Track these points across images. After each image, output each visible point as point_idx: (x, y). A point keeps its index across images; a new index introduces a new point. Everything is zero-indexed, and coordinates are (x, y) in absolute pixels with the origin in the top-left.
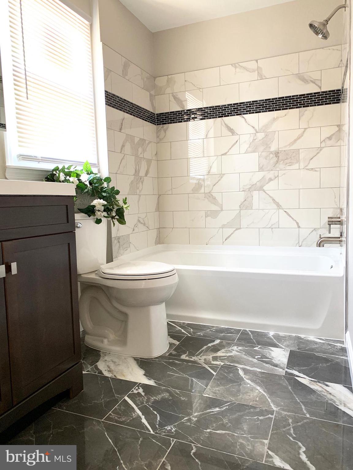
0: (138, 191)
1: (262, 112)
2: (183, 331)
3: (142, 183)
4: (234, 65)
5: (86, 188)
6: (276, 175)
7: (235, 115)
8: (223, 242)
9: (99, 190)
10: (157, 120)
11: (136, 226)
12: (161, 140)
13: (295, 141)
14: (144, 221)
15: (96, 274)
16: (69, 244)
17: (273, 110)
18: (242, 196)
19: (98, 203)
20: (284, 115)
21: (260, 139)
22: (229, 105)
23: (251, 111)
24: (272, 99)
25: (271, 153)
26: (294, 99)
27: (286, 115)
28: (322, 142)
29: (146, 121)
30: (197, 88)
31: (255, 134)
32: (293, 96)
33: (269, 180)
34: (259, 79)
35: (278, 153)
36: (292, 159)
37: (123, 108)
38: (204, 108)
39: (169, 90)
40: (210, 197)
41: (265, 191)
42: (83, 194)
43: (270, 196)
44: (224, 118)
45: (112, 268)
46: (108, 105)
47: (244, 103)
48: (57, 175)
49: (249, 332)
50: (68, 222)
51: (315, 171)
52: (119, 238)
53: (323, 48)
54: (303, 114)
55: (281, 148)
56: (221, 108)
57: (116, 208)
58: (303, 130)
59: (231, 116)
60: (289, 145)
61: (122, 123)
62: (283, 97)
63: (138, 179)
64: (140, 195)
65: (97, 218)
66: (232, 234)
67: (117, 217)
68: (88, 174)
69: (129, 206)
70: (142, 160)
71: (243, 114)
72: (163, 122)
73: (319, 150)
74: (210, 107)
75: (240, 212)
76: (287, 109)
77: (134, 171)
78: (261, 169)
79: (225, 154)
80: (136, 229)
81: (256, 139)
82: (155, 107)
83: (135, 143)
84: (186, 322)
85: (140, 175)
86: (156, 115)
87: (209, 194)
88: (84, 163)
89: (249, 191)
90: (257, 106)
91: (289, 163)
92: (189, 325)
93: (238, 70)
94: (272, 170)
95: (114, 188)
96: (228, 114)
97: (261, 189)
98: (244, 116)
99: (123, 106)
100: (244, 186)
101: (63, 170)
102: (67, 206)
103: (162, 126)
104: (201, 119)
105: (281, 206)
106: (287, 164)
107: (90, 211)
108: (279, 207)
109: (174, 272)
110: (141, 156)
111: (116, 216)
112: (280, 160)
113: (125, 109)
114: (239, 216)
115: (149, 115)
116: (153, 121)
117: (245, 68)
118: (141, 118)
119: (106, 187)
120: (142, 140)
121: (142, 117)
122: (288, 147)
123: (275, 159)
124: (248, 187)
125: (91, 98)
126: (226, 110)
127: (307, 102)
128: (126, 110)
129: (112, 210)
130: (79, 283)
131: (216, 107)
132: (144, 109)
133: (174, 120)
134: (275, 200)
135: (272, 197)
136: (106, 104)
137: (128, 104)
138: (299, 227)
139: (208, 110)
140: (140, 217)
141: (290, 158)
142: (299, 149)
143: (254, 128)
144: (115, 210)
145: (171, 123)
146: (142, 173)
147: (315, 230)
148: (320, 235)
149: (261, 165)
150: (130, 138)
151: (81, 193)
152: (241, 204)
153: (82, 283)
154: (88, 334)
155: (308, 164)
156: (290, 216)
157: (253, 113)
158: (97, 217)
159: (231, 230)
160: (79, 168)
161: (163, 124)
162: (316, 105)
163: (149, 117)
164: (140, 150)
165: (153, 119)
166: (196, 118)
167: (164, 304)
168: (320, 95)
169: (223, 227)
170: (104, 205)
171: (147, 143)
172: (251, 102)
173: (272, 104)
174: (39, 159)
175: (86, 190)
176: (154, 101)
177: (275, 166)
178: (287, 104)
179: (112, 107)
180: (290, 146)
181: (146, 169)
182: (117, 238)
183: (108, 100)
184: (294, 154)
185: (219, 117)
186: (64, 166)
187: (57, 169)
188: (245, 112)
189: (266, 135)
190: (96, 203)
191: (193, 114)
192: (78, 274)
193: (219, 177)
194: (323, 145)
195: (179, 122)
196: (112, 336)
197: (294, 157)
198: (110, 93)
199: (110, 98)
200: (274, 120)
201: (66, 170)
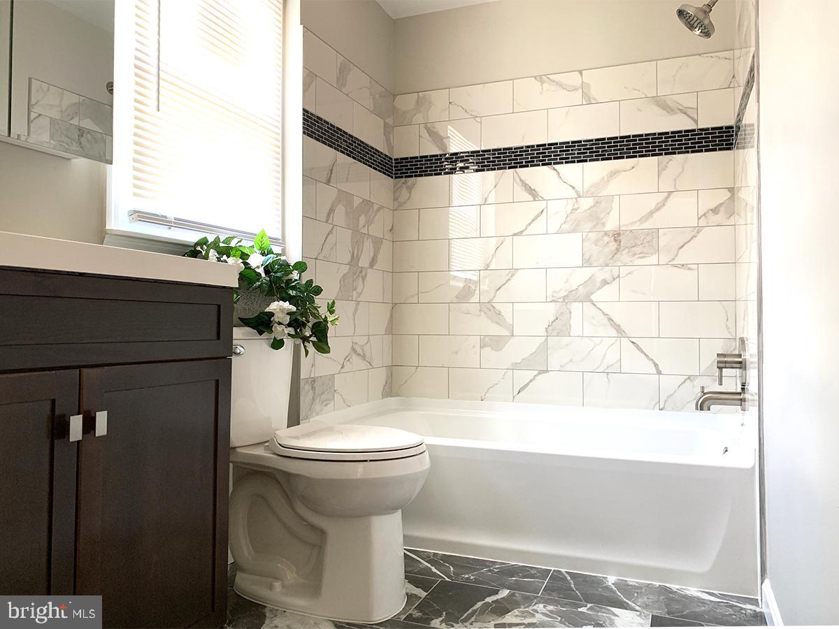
0: (355, 294)
1: (590, 160)
2: (434, 570)
3: (363, 279)
4: (540, 78)
5: (258, 280)
6: (615, 274)
7: (539, 165)
8: (514, 397)
9: (283, 285)
10: (395, 170)
11: (347, 359)
12: (400, 204)
13: (651, 213)
14: (363, 350)
15: (267, 448)
16: (217, 381)
17: (610, 159)
18: (550, 311)
19: (280, 308)
20: (629, 167)
21: (586, 209)
22: (528, 147)
23: (568, 158)
24: (608, 139)
25: (606, 234)
26: (649, 139)
27: (633, 167)
28: (702, 216)
29: (375, 169)
30: (471, 115)
31: (576, 199)
32: (646, 135)
33: (601, 283)
34: (584, 103)
35: (619, 234)
36: (644, 247)
37: (334, 144)
38: (482, 151)
39: (419, 118)
40: (490, 309)
41: (595, 303)
42: (251, 289)
43: (603, 313)
44: (518, 170)
45: (297, 438)
46: (308, 135)
47: (557, 144)
48: (204, 253)
49: (567, 575)
50: (219, 338)
51: (689, 269)
52: (314, 381)
53: (699, 55)
54: (666, 167)
55: (624, 225)
56: (513, 152)
57: (312, 321)
58: (665, 194)
59: (531, 166)
60: (640, 220)
61: (332, 170)
62: (629, 136)
63: (355, 273)
64: (358, 303)
65: (275, 338)
66: (531, 381)
67: (313, 339)
68: (263, 254)
69: (337, 319)
70: (365, 240)
71: (555, 164)
72: (407, 173)
73: (696, 231)
74: (494, 150)
75: (546, 340)
76: (635, 157)
77: (350, 257)
78: (587, 262)
79: (520, 233)
80: (347, 365)
81: (578, 208)
82: (393, 147)
83: (354, 207)
84: (440, 553)
85: (360, 265)
86: (393, 161)
87: (489, 306)
88: (255, 235)
89: (564, 301)
90: (580, 150)
91: (640, 254)
92: (446, 558)
93: (546, 86)
94: (607, 265)
95: (310, 282)
96: (526, 162)
97: (587, 299)
98: (556, 166)
99: (335, 140)
100: (555, 292)
101: (215, 244)
102: (219, 306)
103: (404, 179)
104: (477, 171)
105: (624, 331)
106: (635, 254)
107: (262, 324)
108: (620, 333)
109: (423, 448)
110: (364, 231)
111: (311, 336)
112: (622, 248)
113: (338, 145)
114: (544, 348)
115: (381, 160)
116: (387, 171)
117: (559, 84)
118: (366, 164)
119: (296, 280)
120: (367, 203)
121: (368, 161)
122: (638, 224)
123: (613, 246)
124: (563, 295)
125: (277, 121)
126: (522, 155)
127: (672, 145)
128: (341, 147)
129: (304, 325)
130: (231, 465)
131: (504, 149)
132: (373, 148)
133: (427, 171)
134: (612, 321)
135: (607, 315)
136: (304, 133)
137: (343, 136)
138: (659, 373)
139: (489, 154)
140: (356, 343)
141: (642, 244)
142: (658, 229)
143: (573, 188)
144: (310, 325)
145: (421, 176)
146: (364, 262)
147: (689, 378)
148: (703, 387)
149: (587, 257)
150: (344, 197)
151: (248, 289)
152: (549, 326)
153: (237, 466)
154: (242, 570)
155: (676, 256)
156: (642, 352)
157: (574, 162)
158: (276, 336)
159: (529, 374)
160: (246, 244)
161: (406, 177)
162: (688, 152)
163: (381, 164)
164: (362, 219)
165: (388, 168)
166: (467, 168)
167: (398, 514)
168: (696, 135)
169: (515, 367)
170: (290, 314)
171: (375, 208)
172: (568, 143)
173: (608, 147)
174: (170, 222)
175: (258, 283)
176: (391, 137)
177: (614, 258)
178: (636, 148)
179: (316, 139)
180: (641, 223)
181: (372, 254)
182: (310, 380)
183: (308, 125)
184: (649, 238)
185: (510, 168)
186: (218, 238)
187: (203, 242)
188: (558, 161)
189: (597, 202)
190: (275, 308)
191: (461, 161)
192: (231, 446)
193: (507, 275)
194: (703, 222)
195: (436, 174)
196: (291, 576)
197: (649, 242)
198: (312, 114)
199: (311, 123)
200: (613, 174)
201: (221, 245)
